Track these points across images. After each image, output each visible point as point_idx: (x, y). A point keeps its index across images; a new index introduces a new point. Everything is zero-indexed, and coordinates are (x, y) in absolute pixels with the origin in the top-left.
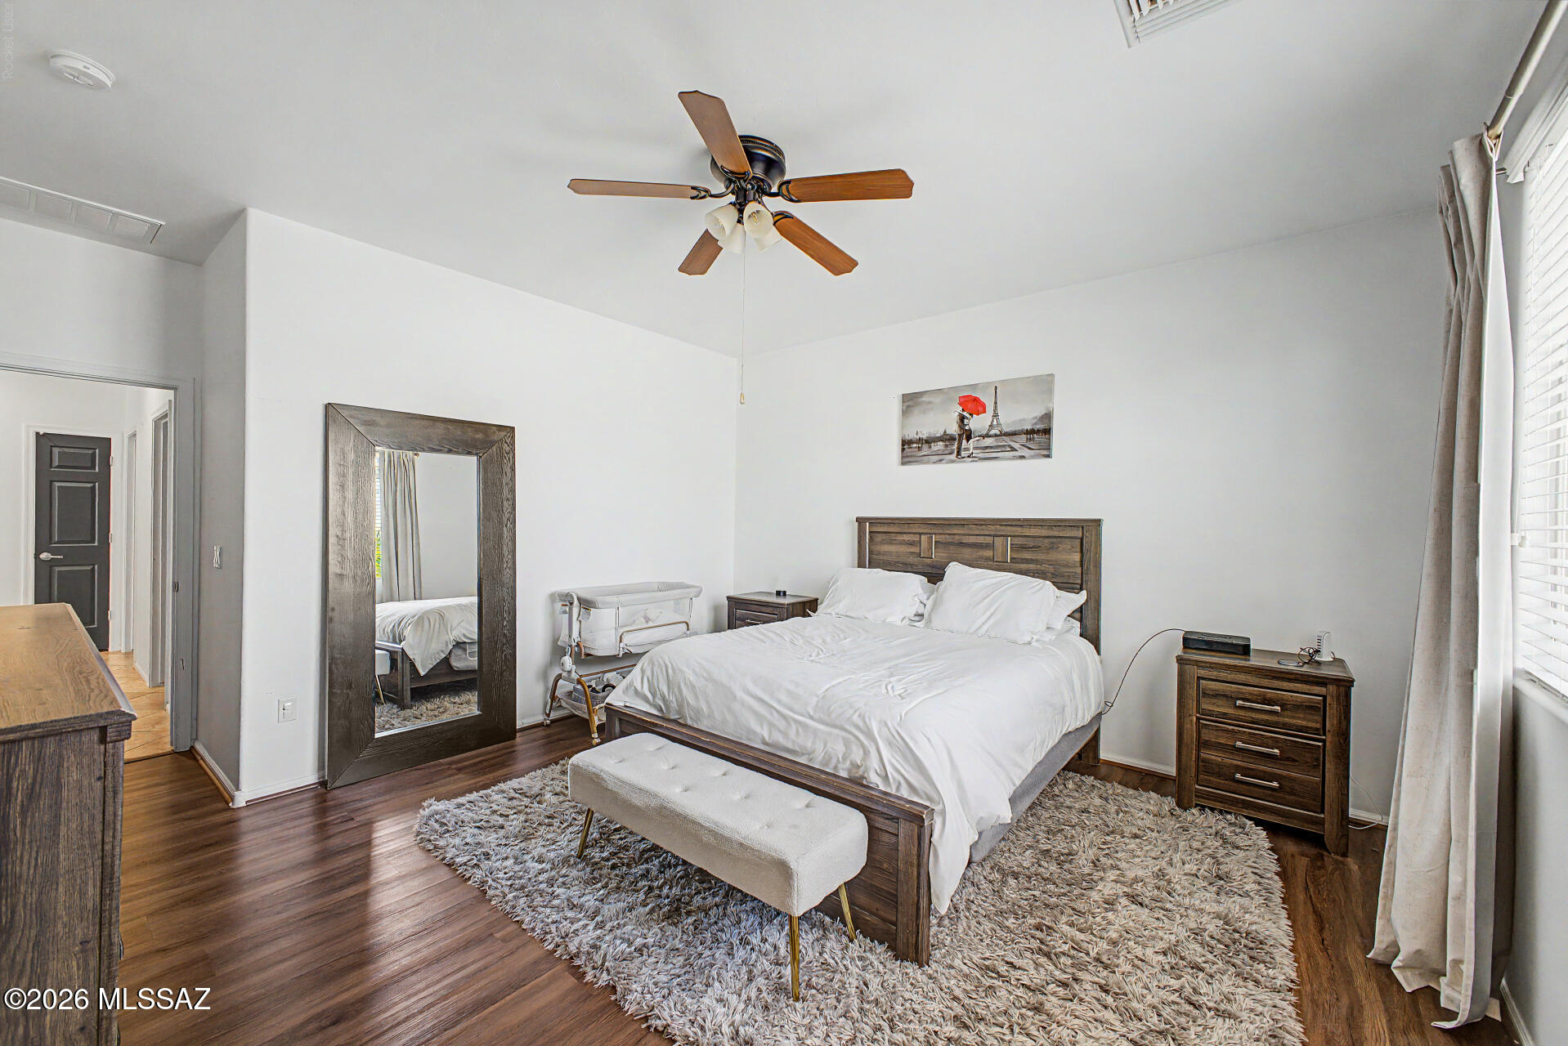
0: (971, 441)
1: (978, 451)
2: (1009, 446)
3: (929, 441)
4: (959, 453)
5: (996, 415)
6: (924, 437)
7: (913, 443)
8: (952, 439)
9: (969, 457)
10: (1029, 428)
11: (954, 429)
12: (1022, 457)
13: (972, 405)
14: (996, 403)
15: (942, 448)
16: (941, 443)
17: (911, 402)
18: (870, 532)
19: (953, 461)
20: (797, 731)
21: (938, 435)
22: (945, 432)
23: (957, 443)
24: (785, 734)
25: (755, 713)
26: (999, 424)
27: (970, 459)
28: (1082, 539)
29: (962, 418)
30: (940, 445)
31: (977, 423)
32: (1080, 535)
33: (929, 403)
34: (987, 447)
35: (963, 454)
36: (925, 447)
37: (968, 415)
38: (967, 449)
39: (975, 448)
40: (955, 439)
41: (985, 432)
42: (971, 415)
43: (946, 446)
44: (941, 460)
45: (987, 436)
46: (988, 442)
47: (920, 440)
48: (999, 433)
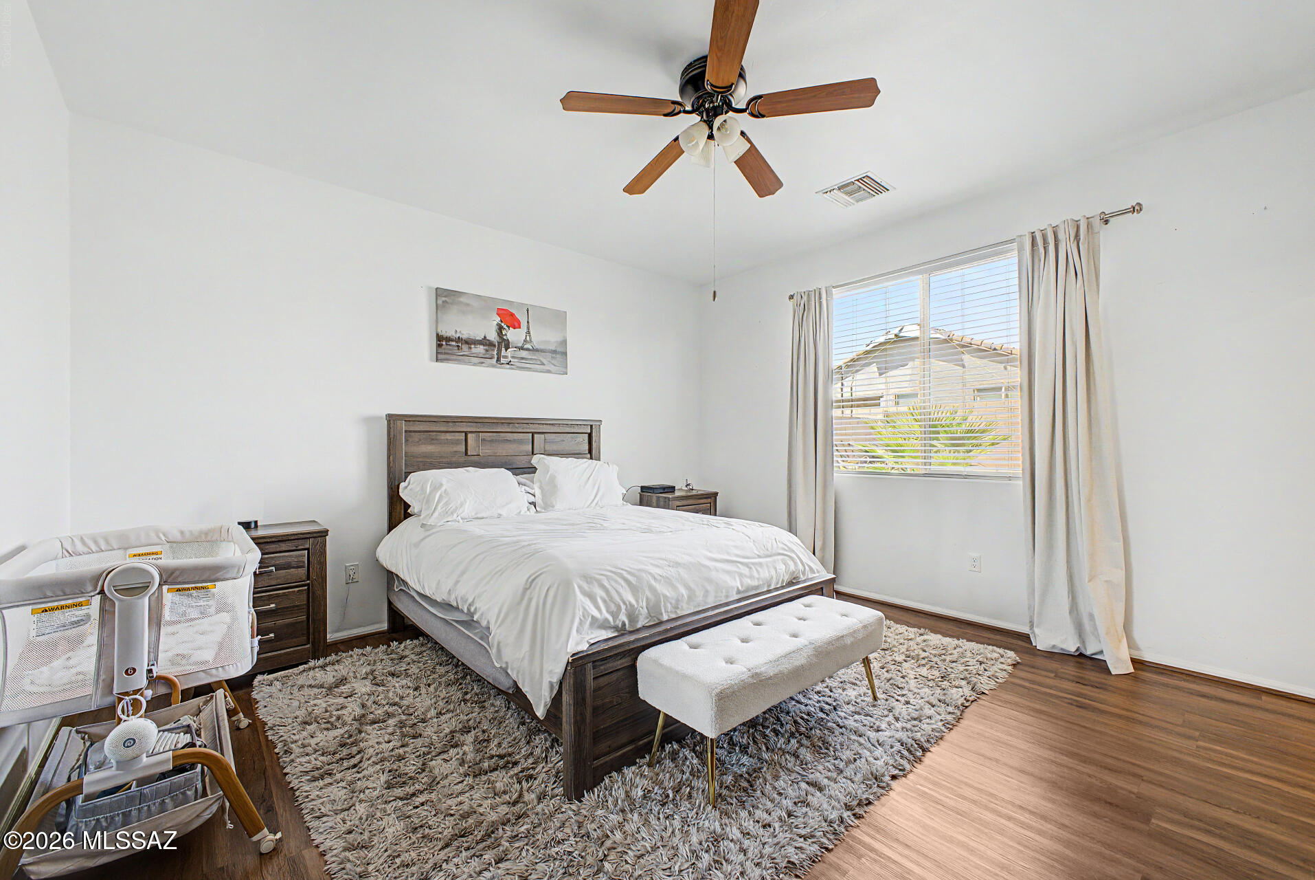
0: (509, 350)
1: (516, 360)
2: (541, 361)
3: (469, 342)
4: (498, 360)
5: (528, 332)
6: (465, 336)
7: (452, 341)
8: (491, 344)
9: (508, 364)
10: (553, 348)
11: (493, 336)
12: (549, 372)
13: (509, 319)
14: (528, 322)
15: (484, 352)
16: (482, 347)
17: (444, 299)
18: (406, 431)
19: (493, 366)
20: (757, 570)
21: (478, 338)
22: (485, 337)
23: (496, 349)
24: (752, 577)
25: (728, 572)
26: (531, 341)
27: (508, 366)
28: (590, 435)
29: (500, 328)
30: (480, 349)
31: (512, 335)
32: (589, 431)
33: (468, 305)
34: (522, 358)
35: (503, 360)
36: (465, 347)
37: (505, 326)
38: (506, 357)
39: (513, 357)
40: (495, 346)
41: (520, 345)
42: (509, 327)
43: (487, 351)
44: (483, 363)
45: (522, 348)
46: (524, 354)
47: (459, 340)
48: (531, 348)
